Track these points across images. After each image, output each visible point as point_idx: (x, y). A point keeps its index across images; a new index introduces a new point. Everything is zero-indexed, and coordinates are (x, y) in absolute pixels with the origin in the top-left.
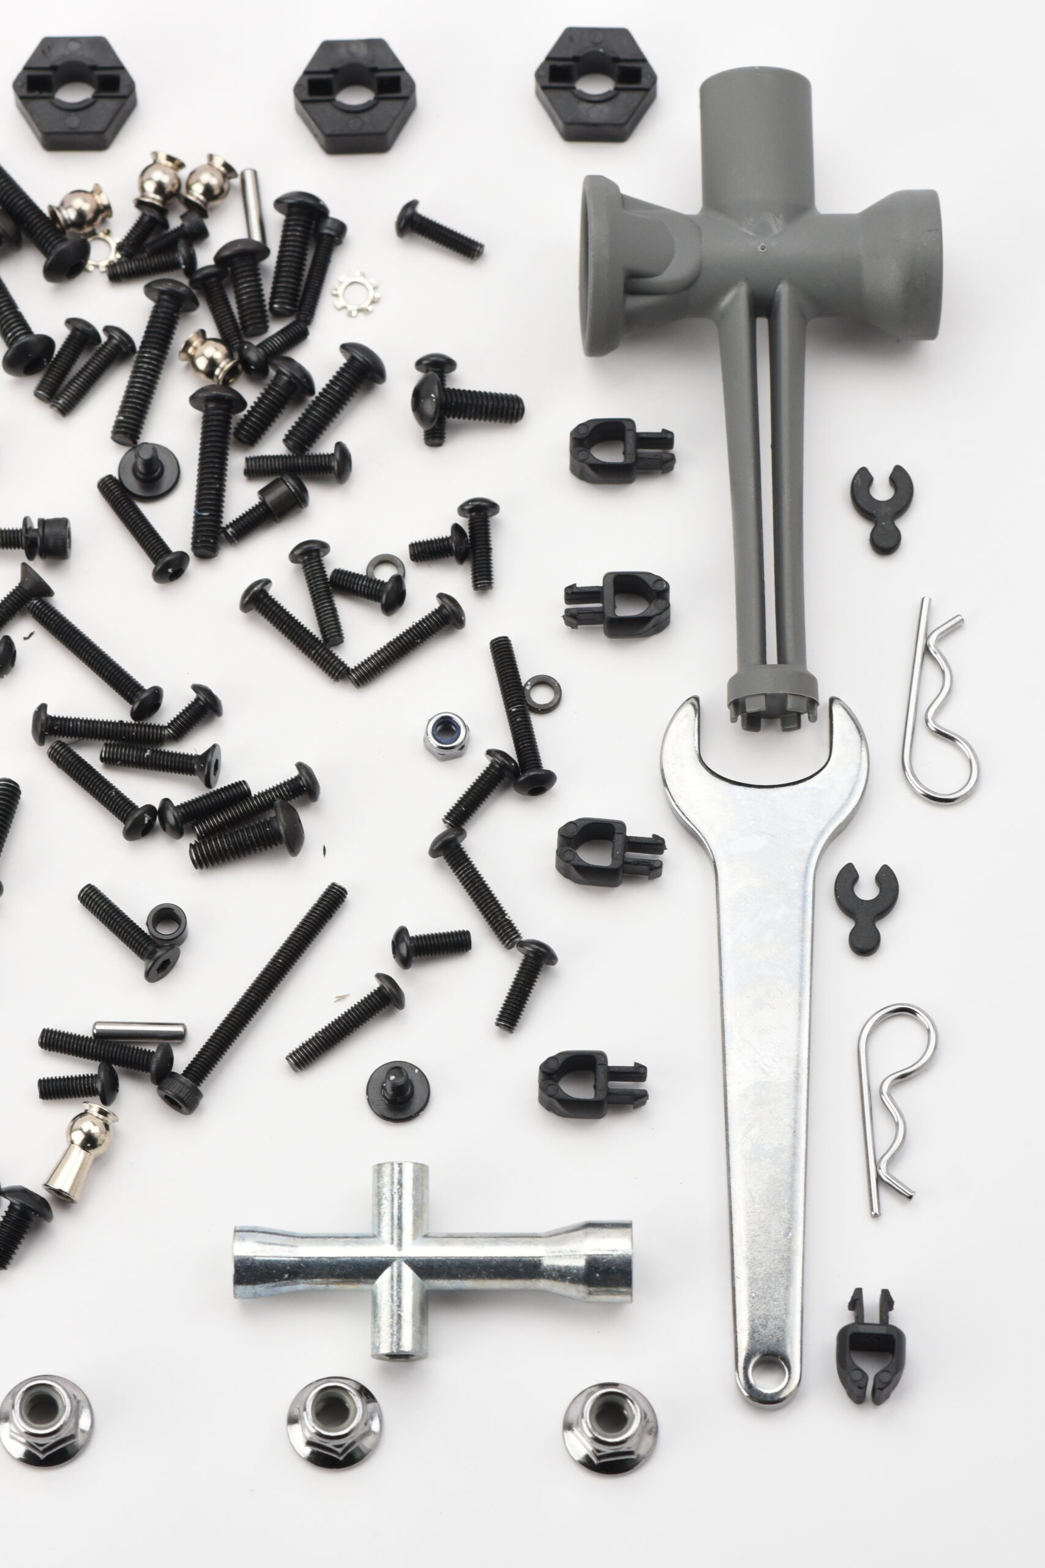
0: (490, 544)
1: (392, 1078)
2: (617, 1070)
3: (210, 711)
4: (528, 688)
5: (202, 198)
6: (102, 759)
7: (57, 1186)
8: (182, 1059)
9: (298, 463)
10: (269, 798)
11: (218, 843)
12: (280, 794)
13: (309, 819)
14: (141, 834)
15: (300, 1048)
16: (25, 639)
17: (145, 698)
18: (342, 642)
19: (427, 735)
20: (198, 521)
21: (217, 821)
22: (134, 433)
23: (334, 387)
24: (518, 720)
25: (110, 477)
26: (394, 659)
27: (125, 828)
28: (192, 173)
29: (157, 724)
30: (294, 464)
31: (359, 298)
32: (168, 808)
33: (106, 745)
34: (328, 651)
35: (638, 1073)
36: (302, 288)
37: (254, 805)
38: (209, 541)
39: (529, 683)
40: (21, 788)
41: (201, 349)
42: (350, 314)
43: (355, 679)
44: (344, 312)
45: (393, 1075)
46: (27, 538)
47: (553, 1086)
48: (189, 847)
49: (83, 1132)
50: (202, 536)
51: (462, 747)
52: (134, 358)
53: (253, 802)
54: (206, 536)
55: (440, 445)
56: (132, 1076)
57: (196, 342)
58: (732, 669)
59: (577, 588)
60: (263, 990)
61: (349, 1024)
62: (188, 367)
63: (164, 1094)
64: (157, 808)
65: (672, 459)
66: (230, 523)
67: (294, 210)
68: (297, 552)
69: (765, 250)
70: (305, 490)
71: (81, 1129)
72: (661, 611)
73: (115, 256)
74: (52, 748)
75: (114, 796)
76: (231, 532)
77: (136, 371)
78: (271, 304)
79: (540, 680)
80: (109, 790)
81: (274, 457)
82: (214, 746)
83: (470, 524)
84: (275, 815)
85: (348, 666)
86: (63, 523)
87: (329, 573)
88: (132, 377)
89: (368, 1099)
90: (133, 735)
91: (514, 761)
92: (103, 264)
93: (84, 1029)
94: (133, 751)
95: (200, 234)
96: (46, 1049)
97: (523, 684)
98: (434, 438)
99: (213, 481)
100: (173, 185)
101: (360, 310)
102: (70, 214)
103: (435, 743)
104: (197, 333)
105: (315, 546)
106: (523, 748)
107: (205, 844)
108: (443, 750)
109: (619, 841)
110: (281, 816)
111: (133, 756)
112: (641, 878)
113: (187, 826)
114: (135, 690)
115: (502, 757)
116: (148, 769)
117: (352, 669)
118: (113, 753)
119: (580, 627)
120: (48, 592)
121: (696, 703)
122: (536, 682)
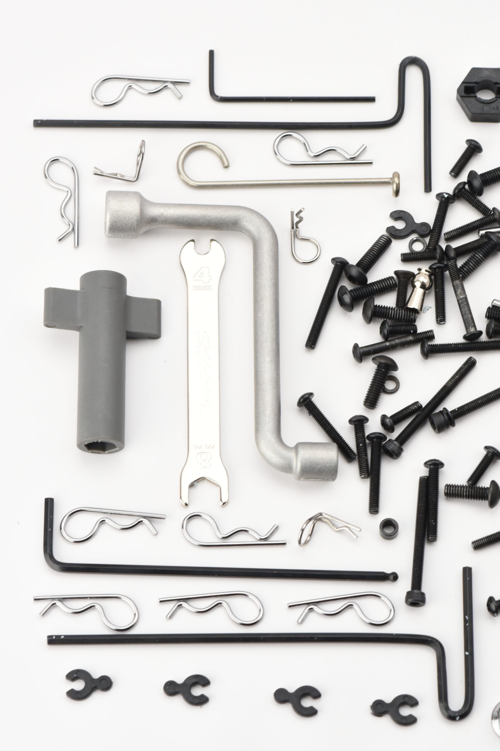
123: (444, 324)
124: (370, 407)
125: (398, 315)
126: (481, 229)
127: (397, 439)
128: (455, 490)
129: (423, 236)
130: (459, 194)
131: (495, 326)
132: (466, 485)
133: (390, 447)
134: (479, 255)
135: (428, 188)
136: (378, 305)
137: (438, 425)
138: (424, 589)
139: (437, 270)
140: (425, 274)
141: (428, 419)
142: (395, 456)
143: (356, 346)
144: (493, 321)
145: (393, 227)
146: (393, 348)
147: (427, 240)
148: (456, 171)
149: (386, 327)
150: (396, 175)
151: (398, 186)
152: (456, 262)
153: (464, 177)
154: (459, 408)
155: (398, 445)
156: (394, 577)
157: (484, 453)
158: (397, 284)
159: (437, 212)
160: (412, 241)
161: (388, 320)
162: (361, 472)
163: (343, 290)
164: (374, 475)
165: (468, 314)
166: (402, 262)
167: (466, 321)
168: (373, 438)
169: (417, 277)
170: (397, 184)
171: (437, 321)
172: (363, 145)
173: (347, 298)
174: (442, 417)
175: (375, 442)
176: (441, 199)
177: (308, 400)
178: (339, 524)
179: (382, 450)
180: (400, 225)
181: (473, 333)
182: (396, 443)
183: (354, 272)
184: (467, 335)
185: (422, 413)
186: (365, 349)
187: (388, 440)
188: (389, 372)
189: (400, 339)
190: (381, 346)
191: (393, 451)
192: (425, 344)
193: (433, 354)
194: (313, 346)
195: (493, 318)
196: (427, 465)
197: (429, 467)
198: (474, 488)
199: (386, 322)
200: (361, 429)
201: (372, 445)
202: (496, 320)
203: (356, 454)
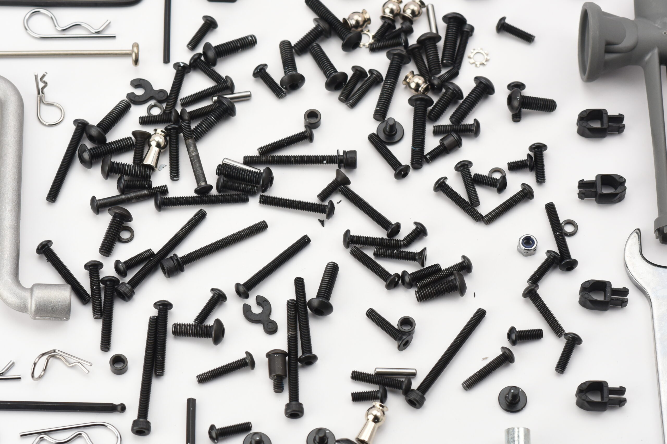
0: (543, 163)
1: (512, 391)
2: (612, 389)
3: (422, 234)
4: (563, 225)
5: (411, 15)
6: (374, 254)
7: (362, 438)
8: (415, 385)
9: (457, 128)
10: (450, 271)
11: (429, 290)
12: (455, 269)
13: (469, 281)
14: (393, 286)
15: (468, 379)
16: (338, 203)
17: (393, 227)
18: (479, 205)
19: (520, 244)
20: (413, 152)
21: (427, 281)
22: (384, 115)
23: (472, 95)
24: (560, 238)
25: (373, 134)
26: (503, 212)
27: (386, 284)
28: (406, 5)
29: (398, 239)
30: (455, 128)
31: (480, 59)
32: (406, 275)
33: (376, 248)
34: (473, 209)
35: (621, 391)
36: (456, 54)
37: (444, 274)
38: (419, 161)
39: (563, 223)
40: (339, 266)
41: (412, 79)
42: (476, 65)
43: (486, 220)
44: (474, 65)
45: (513, 390)
46: (338, 159)
47: (585, 396)
48: (415, 292)
50: (416, 158)
51: (535, 250)
52: (382, 83)
53: (443, 272)
54: (418, 159)
55: (519, 121)
56: (393, 392)
57: (410, 77)
58: (655, 215)
59: (585, 181)
60: (451, 354)
61: (490, 369)
62: (406, 88)
63: (408, 398)
64: (400, 275)
65: (624, 126)
66: (428, 153)
67: (452, 20)
68: (458, 166)
69: (666, 34)
70: (461, 140)
71: (372, 414)
72: (622, 191)
73: (371, 41)
74: (352, 249)
75: (381, 270)
76: (429, 157)
77: (384, 88)
78: (442, 60)
80: (379, 267)
81: (447, 126)
82: (425, 248)
83: (534, 155)
84: (454, 278)
85: (482, 215)
86: (354, 152)
87: (473, 175)
88: (382, 91)
89: (499, 403)
90: (388, 244)
91: (559, 255)
92: (367, 44)
93: (371, 371)
94: (389, 251)
95: (410, 31)
96: (354, 379)
97: (561, 223)
98: (517, 117)
99: (420, 135)
100: (398, 10)
101: (480, 64)
102: (353, 22)
103: (523, 247)
104: (411, 72)
105: (467, 163)
106: (562, 250)
107: (423, 291)
108: (527, 251)
109: (608, 290)
110: (457, 278)
111: (388, 253)
112: (618, 307)
113: (414, 283)
114: (389, 224)
115: (553, 254)
116: (395, 259)
117: (484, 216)
118: (380, 252)
119: (585, 199)
120: (348, 182)
121: (638, 232)
122: (566, 222)
123: (178, 180)
124: (105, 254)
125: (134, 171)
126: (214, 95)
127: (129, 283)
128: (182, 329)
129: (161, 102)
130: (194, 64)
131: (224, 180)
132: (192, 324)
133: (123, 289)
134: (212, 118)
135: (167, 59)
136: (115, 162)
137: (167, 269)
138: (150, 418)
139: (172, 130)
140: (161, 134)
141: (159, 265)
142: (126, 298)
143: (93, 199)
144: (223, 176)
145: (133, 93)
146: (129, 201)
147: (164, 105)
148: (193, 44)
149: (122, 182)
150: (136, 45)
151: (137, 56)
152: (190, 125)
153: (200, 50)
154: (188, 255)
155: (130, 287)
156: (123, 408)
157: (210, 295)
158: (135, 143)
159: (174, 80)
160: (151, 106)
161: (125, 176)
162: (95, 311)
163: (84, 148)
164: (106, 314)
165: (199, 170)
166: (140, 124)
167: (197, 176)
168: (107, 281)
169: (152, 137)
170: (136, 53)
171: (171, 176)
172: (108, 20)
173: (86, 156)
174: (172, 262)
175: (109, 285)
176: (178, 68)
177: (46, 247)
178: (72, 360)
179: (115, 293)
180: (139, 92)
181: (203, 186)
182: (128, 285)
183: (94, 132)
184: (198, 189)
185: (154, 258)
186: (102, 201)
187: (120, 283)
188: (124, 222)
189: (135, 193)
190: (117, 198)
191: (125, 293)
192: (159, 198)
193: (166, 206)
194: (54, 199)
195: (223, 174)
196: (156, 305)
197: (158, 307)
198: (200, 326)
199: (122, 177)
200: (95, 273)
201: (105, 288)
202: (226, 176)
203: (90, 296)
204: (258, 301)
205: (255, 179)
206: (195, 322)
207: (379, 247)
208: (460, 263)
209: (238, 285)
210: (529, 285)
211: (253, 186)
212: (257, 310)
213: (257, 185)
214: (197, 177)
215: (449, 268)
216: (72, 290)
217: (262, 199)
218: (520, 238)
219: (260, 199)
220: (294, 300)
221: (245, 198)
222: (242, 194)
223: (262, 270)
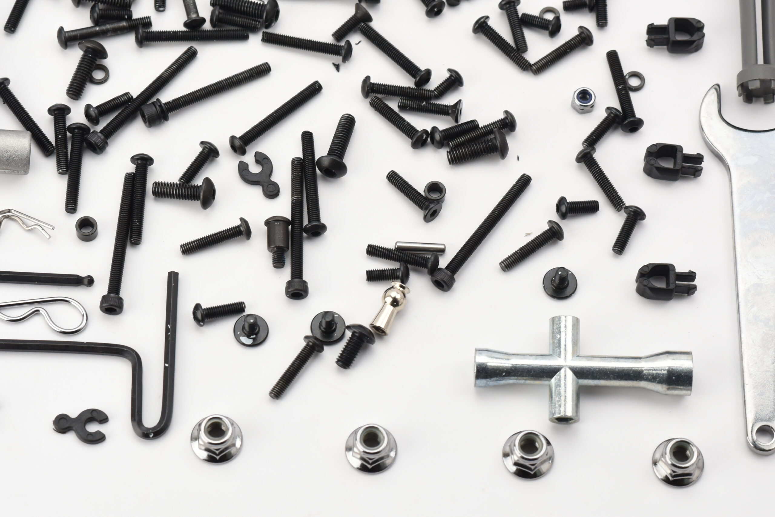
0: (606, 3)
1: (560, 273)
2: (680, 274)
3: (457, 83)
4: (627, 77)
6: (399, 107)
7: (378, 324)
8: (443, 263)
10: (490, 128)
11: (463, 151)
12: (496, 126)
13: (511, 141)
14: (420, 145)
15: (508, 258)
16: (357, 44)
17: (423, 75)
18: (527, 50)
19: (574, 99)
21: (462, 140)
24: (623, 92)
26: (555, 60)
27: (412, 142)
29: (428, 89)
32: (436, 132)
33: (401, 99)
34: (520, 55)
35: (691, 276)
37: (482, 132)
39: (628, 75)
40: (356, 119)
43: (535, 70)
45: (560, 271)
47: (646, 281)
48: (446, 153)
49: (392, 297)
51: (592, 106)
53: (481, 130)
56: (416, 271)
58: (739, 68)
59: (655, 25)
60: (488, 227)
61: (534, 246)
63: (435, 279)
64: (429, 132)
68: (503, 3)
71: (391, 296)
72: (700, 38)
74: (372, 100)
75: (406, 125)
79: (633, 74)
80: (403, 122)
82: (460, 101)
84: (494, 137)
85: (530, 63)
87: (520, 15)
89: (544, 287)
90: (416, 94)
91: (621, 113)
93: (391, 246)
94: (416, 103)
96: (370, 255)
97: (625, 75)
103: (578, 103)
105: (513, 0)
106: (626, 107)
107: (456, 151)
108: (582, 107)
109: (679, 156)
110: (498, 136)
111: (416, 105)
112: (690, 177)
113: (445, 142)
114: (417, 71)
115: (614, 111)
116: (424, 112)
117: (533, 65)
118: (405, 103)
119: (655, 47)
120: (370, 19)
121: (717, 88)
122: (631, 74)
123: (163, 11)
124: (74, 97)
127: (101, 132)
128: (164, 188)
131: (219, 13)
132: (177, 183)
133: (93, 139)
137: (148, 117)
138: (124, 293)
141: (139, 112)
142: (98, 150)
143: (61, 30)
144: (218, 7)
146: (104, 34)
149: (96, 11)
154: (173, 100)
155: (102, 137)
156: (90, 281)
157: (199, 149)
161: (99, 4)
162: (59, 165)
164: (72, 169)
167: (187, 6)
168: (75, 128)
171: (155, 6)
174: (154, 108)
175: (76, 133)
177: (2, 86)
178: (30, 222)
179: (85, 144)
181: (194, 19)
182: (100, 134)
184: (188, 22)
185: (133, 104)
186: (71, 33)
187: (91, 131)
188: (98, 60)
189: (112, 25)
190: (90, 30)
191: (96, 144)
192: (140, 31)
193: (149, 41)
194: (13, 29)
195: (219, 5)
196: (134, 159)
197: (136, 162)
198: (186, 186)
199: (97, 5)
200: (61, 119)
201: (73, 138)
202: (222, 7)
203: (54, 146)
204: (258, 159)
205: (258, 12)
206: (180, 180)
207: (404, 98)
208: (502, 119)
209: (233, 138)
210: (584, 147)
211: (255, 21)
212: (255, 169)
213: (259, 20)
214: (187, 8)
215: (488, 125)
216: (32, 139)
217: (265, 36)
218: (575, 92)
219: (263, 36)
220: (301, 159)
221: (244, 35)
222: (241, 30)
223: (263, 121)
